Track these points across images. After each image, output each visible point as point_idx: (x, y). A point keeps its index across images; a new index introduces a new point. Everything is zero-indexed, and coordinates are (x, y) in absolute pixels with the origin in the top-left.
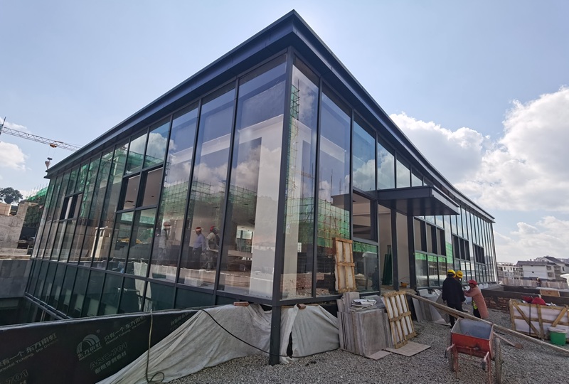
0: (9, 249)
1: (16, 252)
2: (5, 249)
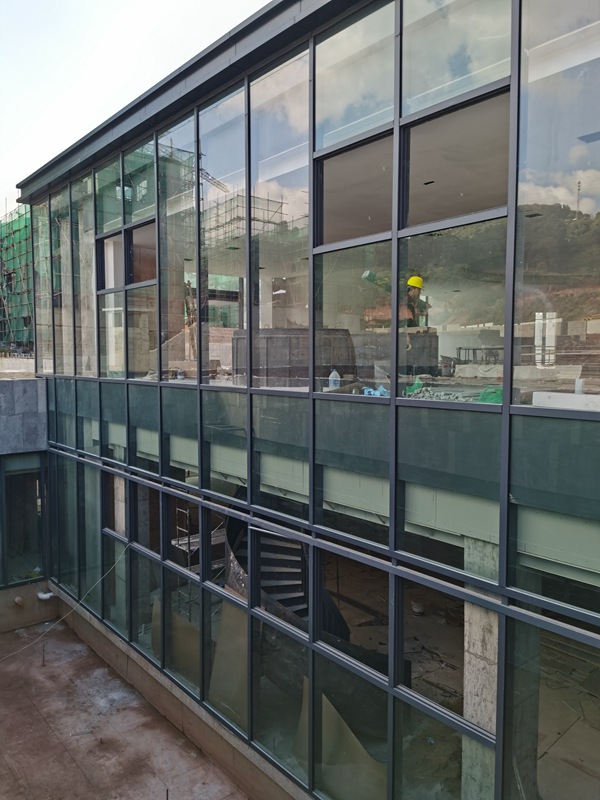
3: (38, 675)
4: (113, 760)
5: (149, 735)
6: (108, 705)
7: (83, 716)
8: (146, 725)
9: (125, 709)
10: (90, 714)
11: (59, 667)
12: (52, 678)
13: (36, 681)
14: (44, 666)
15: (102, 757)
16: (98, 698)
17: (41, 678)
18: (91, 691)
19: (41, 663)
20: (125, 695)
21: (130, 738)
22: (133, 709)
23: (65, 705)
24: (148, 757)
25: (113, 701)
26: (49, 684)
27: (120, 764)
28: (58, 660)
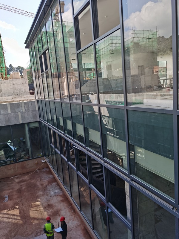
0: (27, 96)
1: (30, 97)
2: (25, 96)
3: (38, 184)
4: (50, 211)
5: (62, 204)
6: (54, 194)
7: (46, 197)
8: (62, 201)
9: (58, 195)
10: (48, 196)
11: (44, 182)
12: (42, 185)
13: (37, 186)
14: (41, 181)
15: (48, 209)
16: (52, 192)
17: (39, 185)
18: (51, 189)
19: (40, 180)
20: (59, 191)
21: (57, 205)
22: (60, 195)
23: (43, 193)
24: (60, 211)
25: (55, 193)
26: (40, 186)
27: (52, 212)
28: (45, 179)
